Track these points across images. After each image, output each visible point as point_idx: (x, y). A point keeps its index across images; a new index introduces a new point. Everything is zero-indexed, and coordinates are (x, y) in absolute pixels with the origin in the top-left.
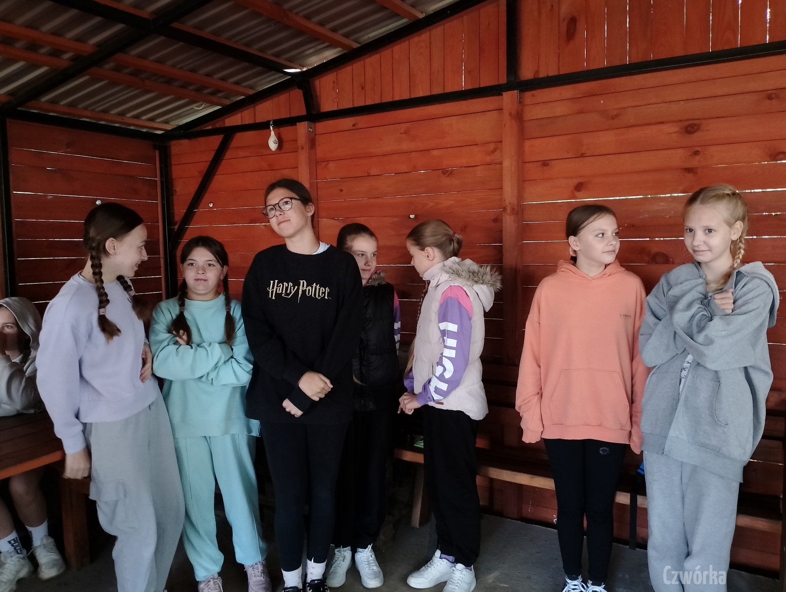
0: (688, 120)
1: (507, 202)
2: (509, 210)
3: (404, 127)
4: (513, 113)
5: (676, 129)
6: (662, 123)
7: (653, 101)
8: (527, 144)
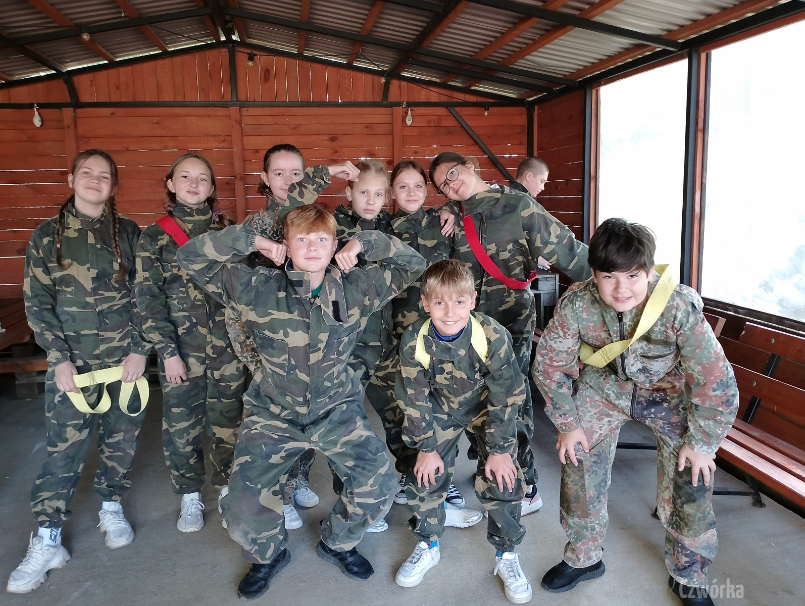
0: (331, 134)
1: (237, 173)
2: (238, 177)
3: (155, 119)
4: (238, 120)
5: (326, 139)
6: (319, 134)
7: (314, 122)
8: (245, 139)
